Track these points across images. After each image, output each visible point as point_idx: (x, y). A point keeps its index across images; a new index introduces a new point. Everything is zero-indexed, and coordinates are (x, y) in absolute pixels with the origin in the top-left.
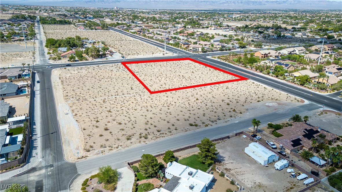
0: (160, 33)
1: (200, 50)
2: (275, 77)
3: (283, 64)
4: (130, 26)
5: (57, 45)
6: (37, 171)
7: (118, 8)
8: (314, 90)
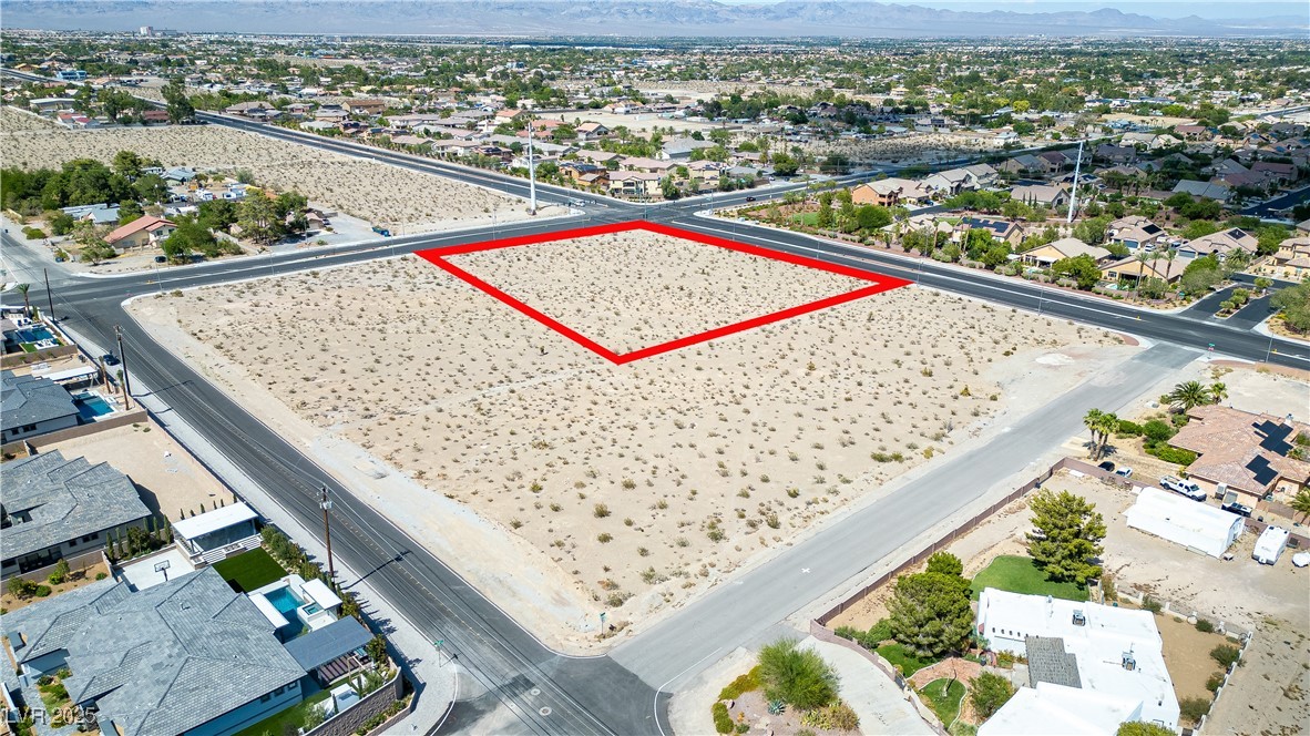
0: (444, 131)
1: (653, 188)
2: (981, 268)
3: (986, 223)
4: (289, 104)
5: (55, 197)
6: (483, 712)
7: (158, 31)
8: (1129, 301)
